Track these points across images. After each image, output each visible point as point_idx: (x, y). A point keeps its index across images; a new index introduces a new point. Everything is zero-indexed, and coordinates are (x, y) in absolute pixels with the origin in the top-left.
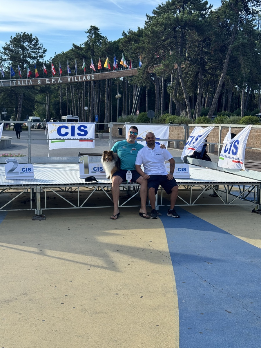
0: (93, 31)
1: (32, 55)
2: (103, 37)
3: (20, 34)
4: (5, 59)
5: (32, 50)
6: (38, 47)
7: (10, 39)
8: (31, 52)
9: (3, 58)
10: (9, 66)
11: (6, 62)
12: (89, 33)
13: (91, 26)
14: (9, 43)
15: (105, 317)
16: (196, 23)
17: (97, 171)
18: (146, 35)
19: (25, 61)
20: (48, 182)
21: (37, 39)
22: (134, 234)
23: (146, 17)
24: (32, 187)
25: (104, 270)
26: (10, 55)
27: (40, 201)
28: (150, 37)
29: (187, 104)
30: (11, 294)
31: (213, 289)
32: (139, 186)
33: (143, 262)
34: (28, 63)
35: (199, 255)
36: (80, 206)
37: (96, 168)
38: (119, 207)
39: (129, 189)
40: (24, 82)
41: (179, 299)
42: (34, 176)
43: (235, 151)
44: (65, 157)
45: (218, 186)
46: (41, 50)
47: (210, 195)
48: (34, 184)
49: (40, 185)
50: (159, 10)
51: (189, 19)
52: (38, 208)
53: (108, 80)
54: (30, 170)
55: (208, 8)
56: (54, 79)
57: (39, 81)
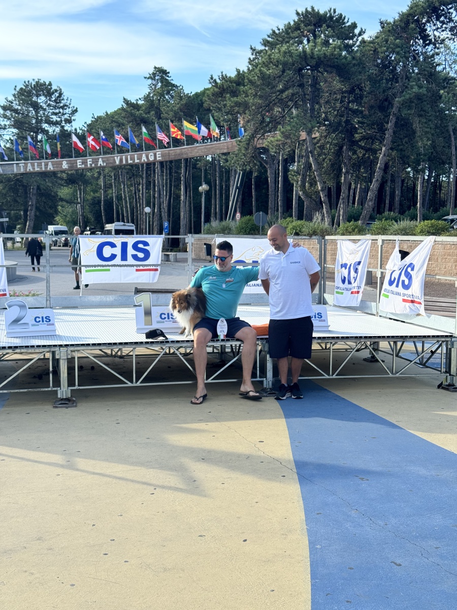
0: (158, 76)
1: (52, 118)
2: (177, 87)
3: (30, 82)
4: (5, 125)
5: (52, 109)
6: (62, 105)
7: (14, 92)
8: (50, 114)
10: (12, 138)
11: (6, 130)
12: (152, 79)
13: (155, 68)
14: (11, 98)
15: (180, 577)
16: (336, 60)
17: (167, 319)
18: (250, 81)
19: (38, 130)
20: (80, 341)
21: (61, 91)
22: (231, 430)
23: (250, 52)
24: (53, 349)
25: (180, 493)
26: (13, 119)
27: (66, 375)
28: (257, 86)
29: (324, 200)
30: (15, 539)
31: (369, 525)
32: (240, 346)
33: (248, 479)
34: (45, 132)
35: (346, 465)
36: (136, 382)
37: (165, 314)
38: (206, 382)
39: (223, 351)
40: (38, 166)
41: (310, 543)
42: (55, 331)
43: (407, 282)
44: (110, 296)
45: (377, 343)
46: (68, 108)
47: (365, 360)
48: (56, 344)
49: (67, 346)
50: (272, 38)
51: (325, 54)
52: (64, 387)
53: (186, 160)
54: (48, 320)
55: (357, 34)
56: (90, 160)
57: (64, 164)
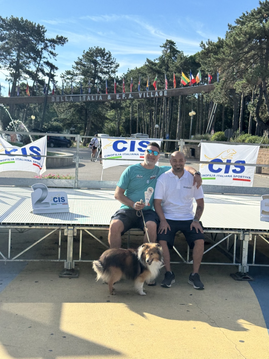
0: (168, 45)
1: (104, 70)
2: (179, 52)
3: (93, 48)
4: (77, 73)
5: (104, 65)
6: (110, 62)
7: (83, 54)
8: (103, 67)
9: (74, 73)
10: (81, 82)
11: (77, 77)
12: (165, 47)
13: (167, 40)
14: (81, 57)
19: (95, 76)
21: (110, 54)
24: (62, 228)
26: (81, 70)
27: (72, 249)
34: (100, 78)
40: (93, 97)
42: (68, 209)
46: (113, 64)
49: (74, 225)
50: (243, 19)
53: (182, 96)
56: (124, 95)
57: (109, 97)
